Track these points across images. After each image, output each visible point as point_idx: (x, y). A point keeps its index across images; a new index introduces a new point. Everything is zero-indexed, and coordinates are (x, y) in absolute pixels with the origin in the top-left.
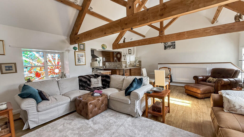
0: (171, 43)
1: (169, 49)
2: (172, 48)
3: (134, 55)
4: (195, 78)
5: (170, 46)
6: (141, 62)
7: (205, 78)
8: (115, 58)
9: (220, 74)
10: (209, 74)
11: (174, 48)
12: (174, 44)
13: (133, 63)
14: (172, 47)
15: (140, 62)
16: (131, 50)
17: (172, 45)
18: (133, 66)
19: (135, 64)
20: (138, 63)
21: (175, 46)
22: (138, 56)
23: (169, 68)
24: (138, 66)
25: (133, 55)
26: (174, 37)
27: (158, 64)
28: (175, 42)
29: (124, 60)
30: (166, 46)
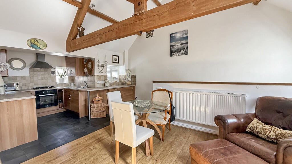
0: (181, 44)
1: (178, 55)
2: (182, 54)
3: (125, 66)
4: (220, 120)
5: (178, 51)
6: (135, 77)
7: (242, 120)
8: (86, 70)
9: (281, 114)
10: (251, 107)
11: (186, 54)
12: (185, 46)
13: (123, 80)
14: (182, 52)
15: (133, 77)
16: (118, 56)
17: (182, 49)
18: (122, 84)
19: (125, 80)
20: (130, 80)
21: (188, 49)
22: (132, 68)
23: (169, 92)
24: (130, 83)
25: (123, 65)
26: (165, 14)
27: (153, 82)
28: (187, 43)
29: (101, 72)
30: (172, 49)
